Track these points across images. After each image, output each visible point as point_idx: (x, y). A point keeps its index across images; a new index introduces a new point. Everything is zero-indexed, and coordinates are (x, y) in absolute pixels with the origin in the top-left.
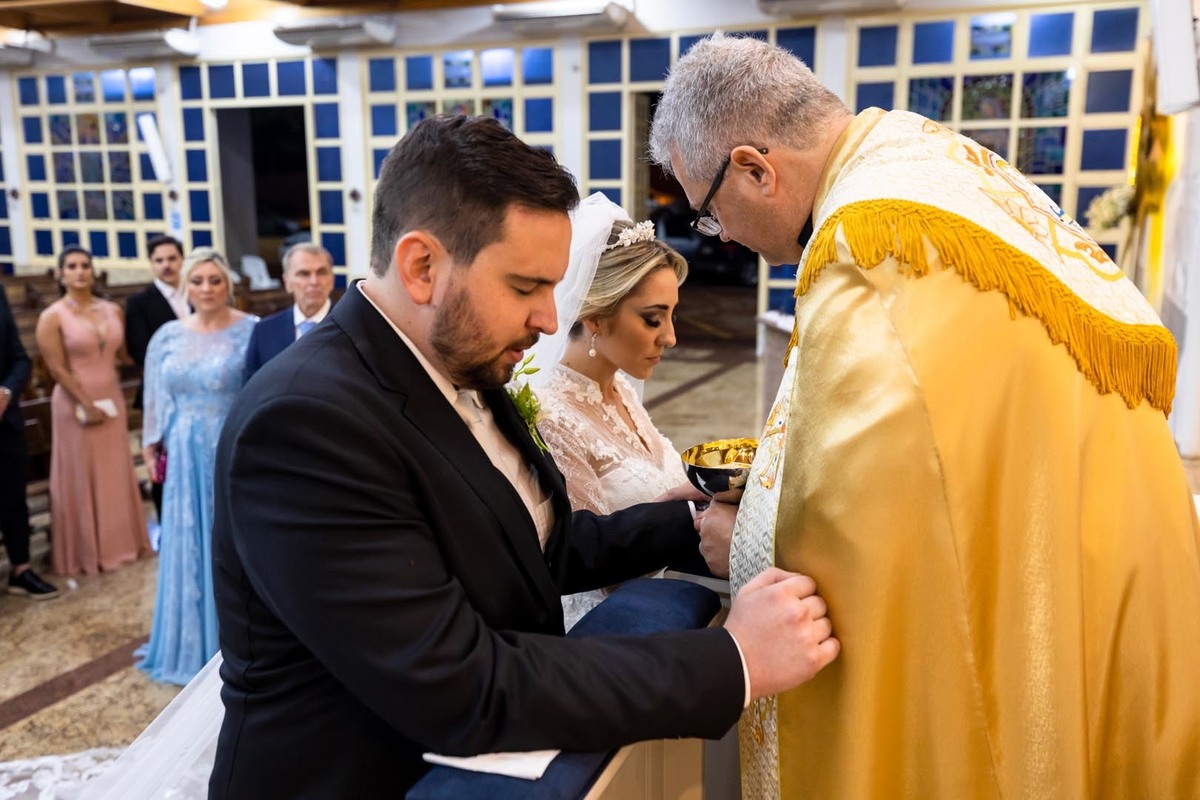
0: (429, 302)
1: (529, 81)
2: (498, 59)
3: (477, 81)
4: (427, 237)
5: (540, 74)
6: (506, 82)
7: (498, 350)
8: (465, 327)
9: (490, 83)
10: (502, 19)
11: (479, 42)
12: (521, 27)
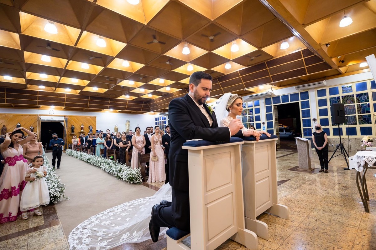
0: (193, 92)
1: (255, 106)
2: (250, 103)
3: (247, 107)
4: (193, 84)
5: (257, 104)
6: (252, 106)
7: (202, 97)
8: (197, 94)
9: (249, 107)
10: (250, 96)
11: (247, 101)
12: (254, 97)
